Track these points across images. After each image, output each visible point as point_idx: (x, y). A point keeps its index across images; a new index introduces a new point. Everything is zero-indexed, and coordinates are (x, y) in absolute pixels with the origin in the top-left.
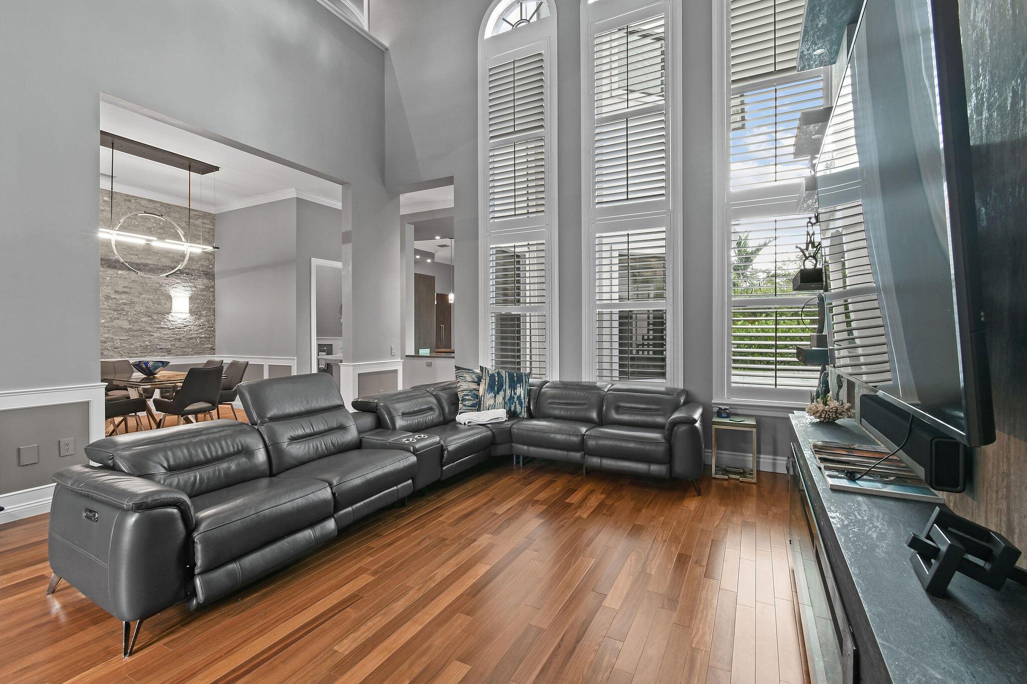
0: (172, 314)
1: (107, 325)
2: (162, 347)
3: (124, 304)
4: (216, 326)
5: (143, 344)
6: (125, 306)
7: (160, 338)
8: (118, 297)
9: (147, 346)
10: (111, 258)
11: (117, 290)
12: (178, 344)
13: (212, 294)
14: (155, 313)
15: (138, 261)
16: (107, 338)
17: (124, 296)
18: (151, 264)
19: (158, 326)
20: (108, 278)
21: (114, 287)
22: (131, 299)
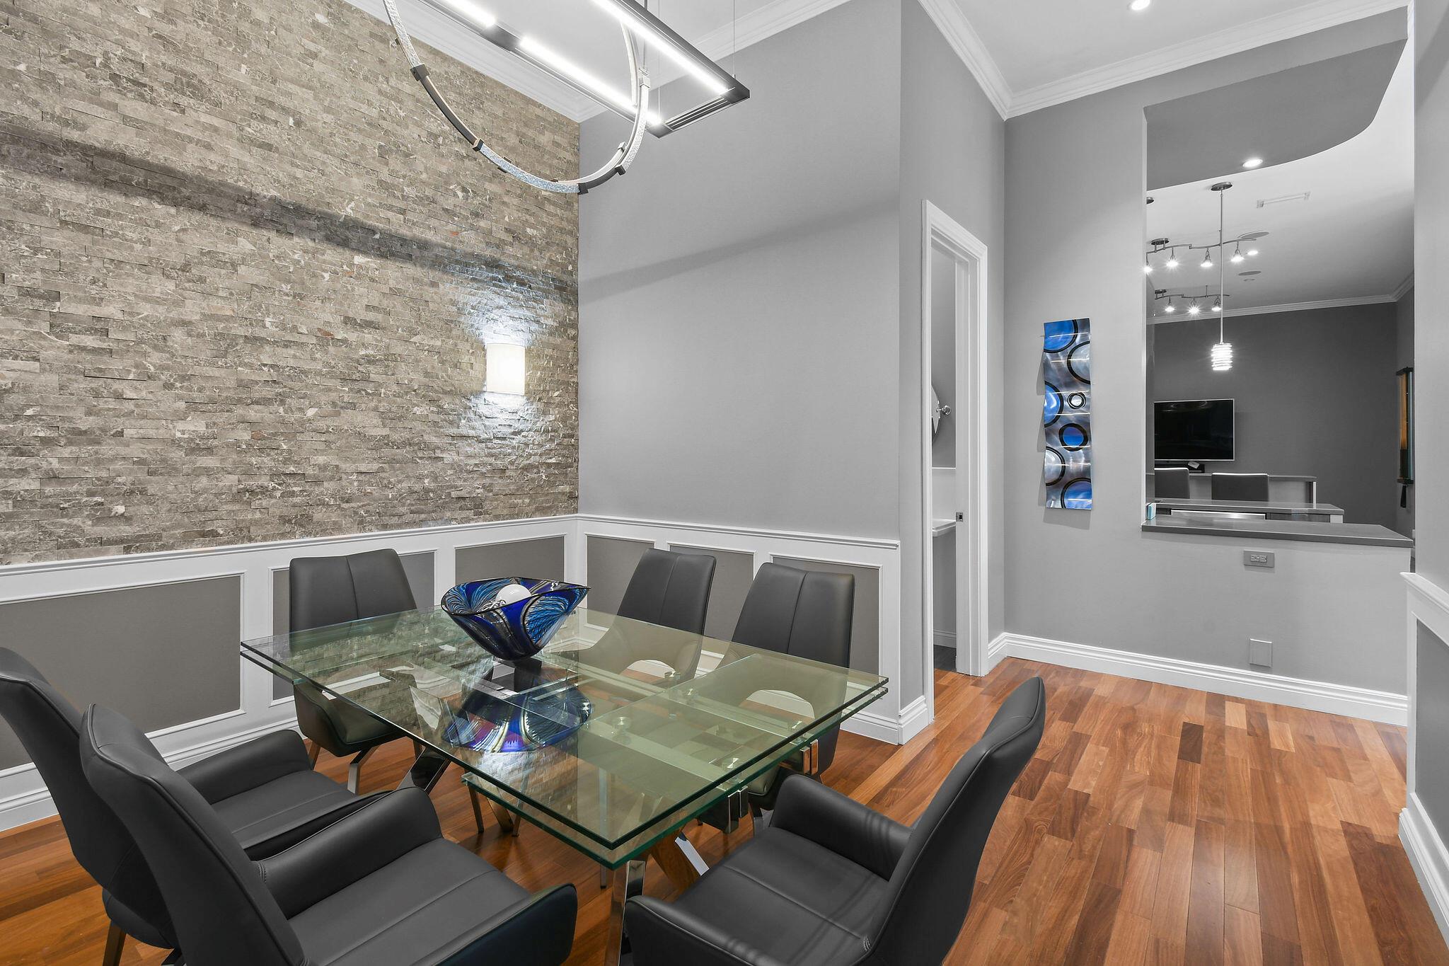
0: (486, 396)
1: (322, 424)
2: (463, 494)
3: (371, 361)
4: (582, 433)
5: (417, 487)
6: (371, 368)
7: (458, 469)
8: (352, 336)
9: (427, 491)
10: (335, 211)
11: (351, 315)
12: (499, 484)
13: (572, 344)
14: (445, 393)
15: (405, 232)
16: (323, 468)
17: (369, 336)
18: (437, 245)
19: (453, 431)
20: (327, 276)
21: (341, 304)
22: (388, 347)
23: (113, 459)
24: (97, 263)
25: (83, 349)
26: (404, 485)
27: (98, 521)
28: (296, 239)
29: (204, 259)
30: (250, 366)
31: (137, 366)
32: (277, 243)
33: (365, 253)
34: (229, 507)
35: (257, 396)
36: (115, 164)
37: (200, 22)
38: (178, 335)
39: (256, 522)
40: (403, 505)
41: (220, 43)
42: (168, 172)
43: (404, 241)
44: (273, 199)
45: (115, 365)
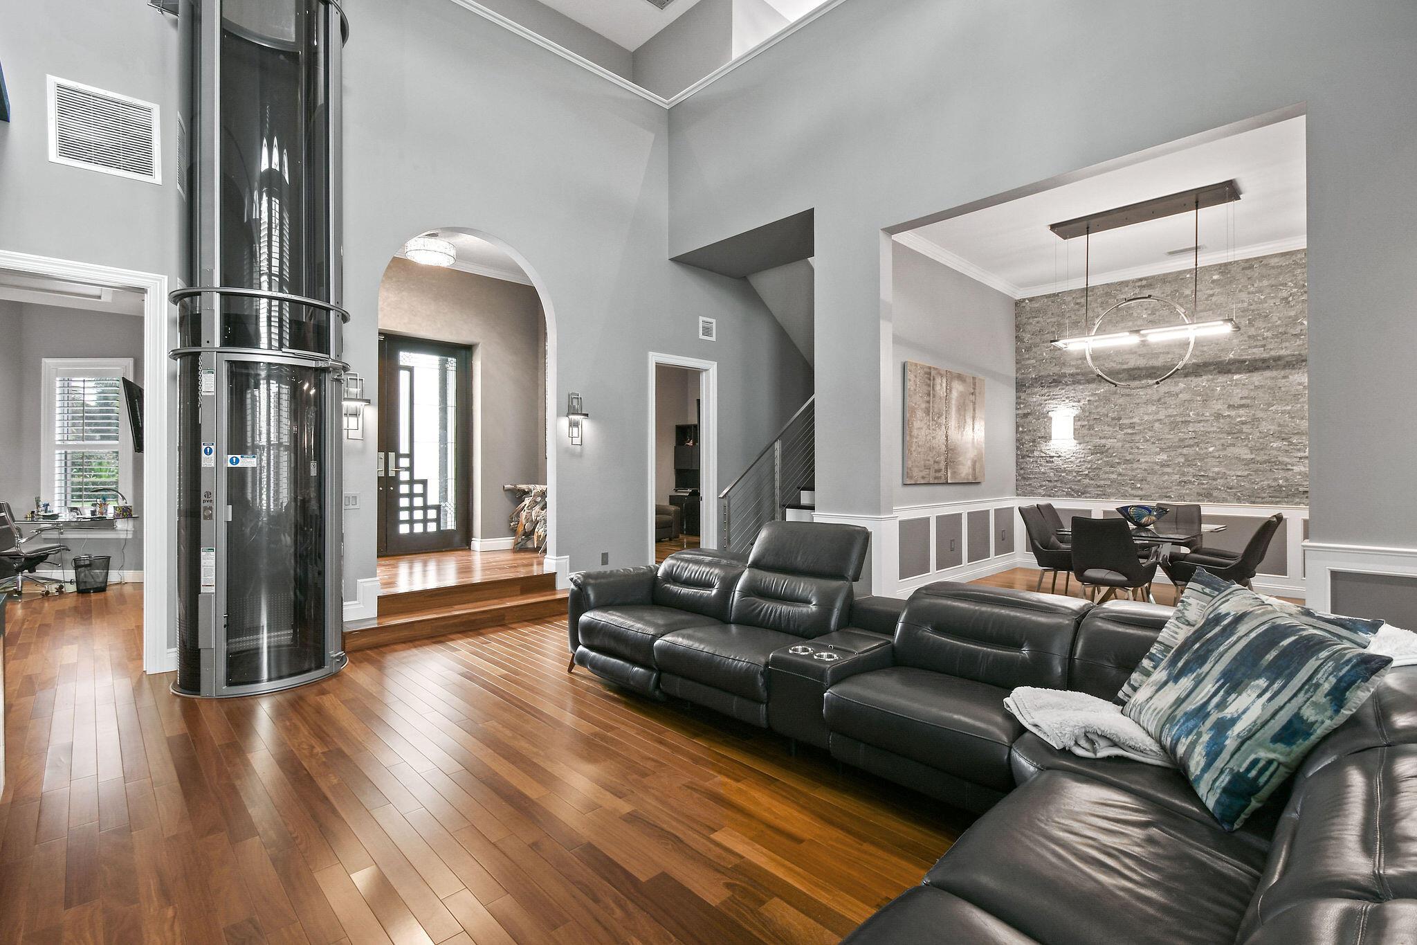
1: (1217, 454)
3: (1243, 423)
5: (1273, 484)
6: (1243, 426)
8: (1233, 413)
9: (1281, 486)
10: (1223, 358)
11: (1232, 403)
15: (1265, 355)
16: (1218, 473)
17: (1241, 412)
18: (1288, 356)
19: (1299, 454)
20: (1219, 389)
21: (1227, 400)
22: (1254, 415)
23: (1136, 469)
24: (1132, 405)
25: (1128, 434)
26: (1265, 483)
27: (1132, 489)
28: (1204, 377)
29: (1166, 395)
30: (1182, 432)
31: (1143, 437)
32: (1194, 381)
33: (1240, 373)
34: (1176, 487)
35: (1187, 444)
36: (1136, 371)
37: (1164, 309)
38: (1157, 425)
39: (1187, 494)
40: (1265, 493)
41: (1171, 312)
42: (1153, 368)
43: (1264, 361)
44: (1194, 364)
45: (1137, 438)
